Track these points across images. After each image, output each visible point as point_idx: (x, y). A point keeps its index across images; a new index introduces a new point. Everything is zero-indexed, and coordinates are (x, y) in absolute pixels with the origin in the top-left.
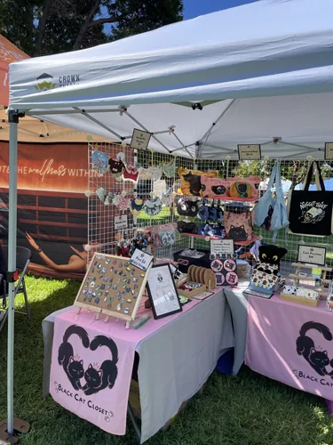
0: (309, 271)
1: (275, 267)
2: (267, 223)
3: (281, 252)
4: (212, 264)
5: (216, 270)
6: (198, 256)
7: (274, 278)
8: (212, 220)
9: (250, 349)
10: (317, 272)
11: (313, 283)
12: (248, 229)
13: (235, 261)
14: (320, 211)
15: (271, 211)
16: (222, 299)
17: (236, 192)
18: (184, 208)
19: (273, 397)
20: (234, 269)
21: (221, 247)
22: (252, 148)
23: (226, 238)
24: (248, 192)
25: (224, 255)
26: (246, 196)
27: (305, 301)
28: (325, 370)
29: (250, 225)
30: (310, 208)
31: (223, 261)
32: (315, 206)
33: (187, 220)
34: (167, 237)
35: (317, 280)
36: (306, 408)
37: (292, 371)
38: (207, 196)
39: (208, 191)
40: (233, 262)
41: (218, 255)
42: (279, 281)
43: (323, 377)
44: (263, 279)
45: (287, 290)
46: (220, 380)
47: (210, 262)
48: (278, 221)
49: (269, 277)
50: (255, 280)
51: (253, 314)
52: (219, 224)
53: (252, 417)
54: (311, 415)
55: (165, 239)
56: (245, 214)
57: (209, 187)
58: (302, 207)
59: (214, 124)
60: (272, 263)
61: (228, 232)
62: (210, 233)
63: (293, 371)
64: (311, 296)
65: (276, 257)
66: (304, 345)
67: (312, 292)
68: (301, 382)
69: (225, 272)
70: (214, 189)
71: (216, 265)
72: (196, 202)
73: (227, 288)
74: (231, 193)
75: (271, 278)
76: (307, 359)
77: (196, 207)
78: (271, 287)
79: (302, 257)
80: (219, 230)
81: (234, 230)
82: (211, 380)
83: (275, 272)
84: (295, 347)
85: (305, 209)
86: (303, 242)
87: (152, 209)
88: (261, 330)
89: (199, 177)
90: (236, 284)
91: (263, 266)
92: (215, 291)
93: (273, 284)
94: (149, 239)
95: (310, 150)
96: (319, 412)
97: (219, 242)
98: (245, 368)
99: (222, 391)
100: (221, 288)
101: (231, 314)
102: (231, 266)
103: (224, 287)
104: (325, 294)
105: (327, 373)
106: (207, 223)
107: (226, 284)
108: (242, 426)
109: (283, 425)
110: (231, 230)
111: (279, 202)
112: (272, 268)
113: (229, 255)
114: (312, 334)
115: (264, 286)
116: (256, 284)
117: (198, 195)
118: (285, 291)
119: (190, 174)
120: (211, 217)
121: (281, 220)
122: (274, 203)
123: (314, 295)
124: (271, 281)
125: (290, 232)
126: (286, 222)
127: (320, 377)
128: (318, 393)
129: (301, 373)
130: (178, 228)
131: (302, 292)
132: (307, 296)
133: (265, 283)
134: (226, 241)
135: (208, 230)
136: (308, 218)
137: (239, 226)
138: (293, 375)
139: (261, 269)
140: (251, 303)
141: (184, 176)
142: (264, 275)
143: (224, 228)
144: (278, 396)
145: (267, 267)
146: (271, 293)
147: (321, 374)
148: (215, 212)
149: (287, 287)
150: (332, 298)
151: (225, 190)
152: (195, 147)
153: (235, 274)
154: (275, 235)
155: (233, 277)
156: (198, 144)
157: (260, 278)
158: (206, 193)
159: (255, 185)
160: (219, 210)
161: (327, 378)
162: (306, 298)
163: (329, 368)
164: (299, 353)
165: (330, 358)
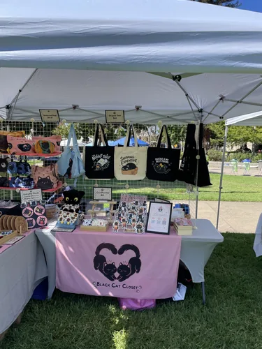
0: (101, 206)
1: (77, 207)
2: (69, 172)
3: (81, 194)
4: (23, 212)
5: (27, 216)
6: (12, 206)
7: (76, 215)
8: (21, 173)
9: (59, 277)
10: (107, 205)
11: (104, 214)
12: (53, 179)
13: (44, 206)
14: (106, 161)
15: (71, 163)
17: (40, 148)
19: (80, 307)
20: (43, 213)
21: (30, 196)
23: (35, 188)
24: (50, 148)
25: (33, 202)
26: (49, 152)
27: (98, 229)
28: (114, 277)
29: (54, 175)
30: (99, 159)
31: (33, 208)
32: (102, 157)
35: (108, 212)
36: (104, 307)
37: (91, 283)
38: (14, 153)
39: (15, 149)
40: (43, 208)
41: (28, 203)
42: (79, 217)
43: (113, 282)
44: (67, 218)
45: (86, 223)
46: (36, 307)
47: (21, 210)
48: (76, 170)
49: (72, 215)
50: (61, 219)
51: (60, 247)
52: (29, 177)
53: (63, 328)
54: (106, 312)
56: (50, 166)
57: (15, 145)
58: (94, 158)
59: (20, 91)
60: (74, 203)
61: (36, 183)
62: (21, 185)
63: (93, 283)
64: (102, 224)
65: (77, 199)
66: (99, 261)
67: (103, 221)
68: (99, 290)
69: (35, 217)
70: (20, 147)
71: (27, 212)
72: (6, 159)
73: (37, 230)
74: (36, 150)
76: (102, 271)
77: (7, 164)
78: (73, 222)
79: (96, 197)
80: (28, 182)
81: (41, 181)
82: (28, 308)
83: (77, 211)
85: (96, 160)
86: (97, 185)
88: (66, 257)
89: (6, 137)
90: (46, 225)
91: (67, 207)
92: (26, 235)
93: (75, 220)
95: (101, 115)
96: (112, 309)
97: (29, 192)
98: (57, 291)
99: (37, 315)
100: (32, 231)
101: (42, 250)
102: (41, 211)
103: (35, 229)
104: (111, 221)
105: (115, 278)
106: (18, 177)
107: (37, 226)
108: (54, 338)
109: (86, 327)
110: (39, 181)
111: (76, 156)
112: (74, 208)
113: (38, 202)
114: (105, 252)
115: (68, 223)
116: (62, 222)
117: (7, 152)
118: (84, 224)
120: (21, 171)
121: (79, 169)
122: (73, 156)
123: (104, 223)
124: (73, 218)
125: (87, 178)
126: (83, 171)
127: (111, 282)
128: (111, 294)
129: (98, 283)
131: (96, 223)
132: (99, 224)
133: (68, 220)
134: (34, 191)
135: (19, 182)
136: (98, 167)
138: (92, 286)
139: (66, 210)
140: (58, 238)
142: (68, 214)
143: (32, 179)
144: (83, 305)
145: (71, 207)
146: (74, 227)
147: (112, 280)
148: (22, 166)
149: (86, 221)
150: (116, 224)
151: (30, 147)
152: (5, 110)
153: (44, 217)
154: (76, 182)
155: (42, 220)
156: (8, 107)
157: (65, 217)
158: (12, 151)
159: (57, 143)
160: (26, 165)
161: (116, 282)
162: (98, 227)
163: (117, 274)
164: (96, 269)
165: (117, 266)
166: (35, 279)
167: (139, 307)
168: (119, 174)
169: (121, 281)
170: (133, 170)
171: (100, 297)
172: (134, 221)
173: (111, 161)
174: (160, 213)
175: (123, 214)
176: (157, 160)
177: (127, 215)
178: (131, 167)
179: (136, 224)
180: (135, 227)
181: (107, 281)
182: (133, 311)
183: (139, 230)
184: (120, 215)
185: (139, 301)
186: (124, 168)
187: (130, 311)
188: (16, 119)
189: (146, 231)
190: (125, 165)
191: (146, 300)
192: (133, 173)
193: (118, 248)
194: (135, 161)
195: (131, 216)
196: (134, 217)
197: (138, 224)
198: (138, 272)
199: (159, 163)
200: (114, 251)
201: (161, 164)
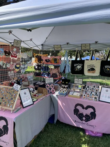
0: (77, 87)
1: (67, 86)
2: (64, 71)
3: (69, 81)
4: (46, 86)
5: (47, 88)
6: (42, 84)
7: (66, 90)
8: (46, 71)
9: (59, 114)
10: (80, 87)
11: (79, 90)
12: (58, 74)
13: (54, 85)
14: (80, 67)
15: (65, 67)
16: (50, 98)
17: (53, 61)
18: (36, 67)
19: (67, 130)
20: (53, 87)
21: (49, 80)
22: (58, 46)
23: (51, 77)
24: (57, 61)
25: (50, 83)
26: (57, 62)
27: (76, 97)
28: (83, 119)
29: (58, 72)
30: (77, 66)
31: (50, 85)
32: (79, 65)
33: (37, 71)
34: (30, 78)
35: (80, 89)
36: (78, 132)
37: (72, 120)
38: (44, 63)
39: (44, 61)
40: (53, 85)
41: (48, 83)
42: (68, 90)
44: (63, 90)
45: (71, 93)
46: (50, 126)
47: (45, 86)
49: (65, 89)
52: (49, 72)
53: (59, 138)
54: (79, 134)
55: (29, 79)
56: (57, 69)
57: (44, 60)
58: (75, 65)
59: (47, 38)
60: (66, 84)
61: (51, 75)
62: (46, 76)
63: (73, 120)
64: (78, 95)
65: (67, 83)
66: (76, 111)
67: (78, 94)
68: (75, 124)
69: (50, 89)
70: (46, 60)
71: (48, 86)
72: (40, 65)
73: (51, 94)
74: (52, 62)
75: (65, 90)
76: (77, 116)
77: (41, 67)
79: (75, 82)
80: (48, 75)
81: (53, 74)
82: (47, 126)
83: (67, 88)
84: (73, 112)
85: (76, 66)
86: (76, 77)
87: (24, 68)
88: (62, 107)
89: (41, 57)
90: (55, 93)
91: (63, 86)
92: (47, 96)
93: (66, 92)
94: (23, 79)
95: (78, 47)
96: (82, 133)
97: (48, 79)
98: (58, 121)
99: (50, 129)
100: (49, 94)
101: (53, 103)
102: (53, 86)
103: (50, 94)
104: (82, 94)
105: (83, 120)
106: (45, 72)
107: (51, 93)
108: (56, 141)
109: (70, 139)
110: (52, 74)
111: (67, 64)
112: (66, 86)
113: (52, 83)
114: (79, 107)
115: (63, 93)
116: (61, 92)
117: (41, 63)
118: (70, 94)
119: (38, 56)
120: (46, 70)
121: (68, 70)
122: (66, 64)
123: (79, 94)
124: (65, 91)
125: (71, 74)
126: (70, 71)
127: (81, 122)
128: (81, 127)
129: (75, 121)
130: (34, 75)
131: (75, 94)
132: (76, 95)
133: (63, 91)
134: (50, 78)
135: (45, 75)
136: (77, 69)
137: (55, 73)
138: (73, 122)
139: (62, 87)
140: (59, 99)
141: (35, 56)
142: (63, 89)
143: (50, 74)
144: (69, 129)
146: (65, 95)
147: (82, 120)
148: (46, 68)
149: (71, 92)
150: (84, 95)
151: (50, 61)
152: (41, 46)
153: (54, 89)
154: (67, 75)
155: (53, 90)
156: (42, 45)
157: (62, 90)
158: (43, 62)
159: (60, 59)
160: (48, 67)
161: (84, 122)
162: (76, 96)
163: (84, 118)
164: (75, 114)
165: (84, 115)
166: (50, 114)
167: (94, 135)
168: (86, 73)
169: (86, 122)
170: (93, 71)
171: (76, 127)
172: (93, 95)
173: (83, 67)
174: (107, 92)
175: (88, 91)
176: (106, 67)
177: (90, 92)
178: (92, 70)
179: (94, 96)
180: (94, 98)
181: (80, 121)
182: (91, 136)
183: (96, 100)
184: (86, 92)
185: (94, 132)
186: (89, 70)
187: (90, 136)
188: (45, 50)
189: (99, 101)
190: (89, 68)
191: (98, 133)
192: (93, 73)
193: (85, 106)
194: (95, 67)
195: (91, 92)
196: (93, 93)
197: (95, 96)
198: (94, 119)
199: (107, 68)
200: (83, 108)
201: (108, 69)
